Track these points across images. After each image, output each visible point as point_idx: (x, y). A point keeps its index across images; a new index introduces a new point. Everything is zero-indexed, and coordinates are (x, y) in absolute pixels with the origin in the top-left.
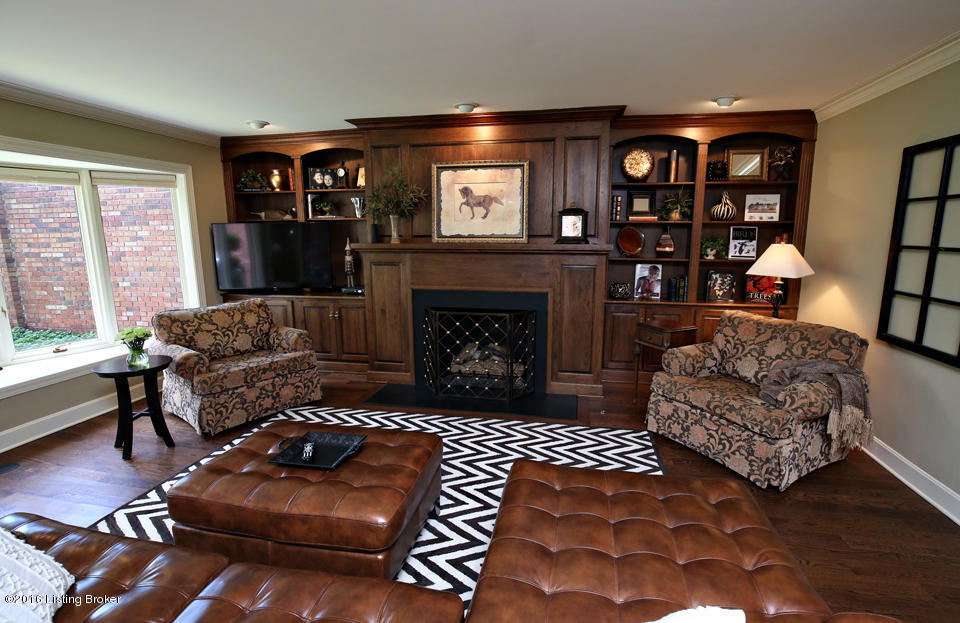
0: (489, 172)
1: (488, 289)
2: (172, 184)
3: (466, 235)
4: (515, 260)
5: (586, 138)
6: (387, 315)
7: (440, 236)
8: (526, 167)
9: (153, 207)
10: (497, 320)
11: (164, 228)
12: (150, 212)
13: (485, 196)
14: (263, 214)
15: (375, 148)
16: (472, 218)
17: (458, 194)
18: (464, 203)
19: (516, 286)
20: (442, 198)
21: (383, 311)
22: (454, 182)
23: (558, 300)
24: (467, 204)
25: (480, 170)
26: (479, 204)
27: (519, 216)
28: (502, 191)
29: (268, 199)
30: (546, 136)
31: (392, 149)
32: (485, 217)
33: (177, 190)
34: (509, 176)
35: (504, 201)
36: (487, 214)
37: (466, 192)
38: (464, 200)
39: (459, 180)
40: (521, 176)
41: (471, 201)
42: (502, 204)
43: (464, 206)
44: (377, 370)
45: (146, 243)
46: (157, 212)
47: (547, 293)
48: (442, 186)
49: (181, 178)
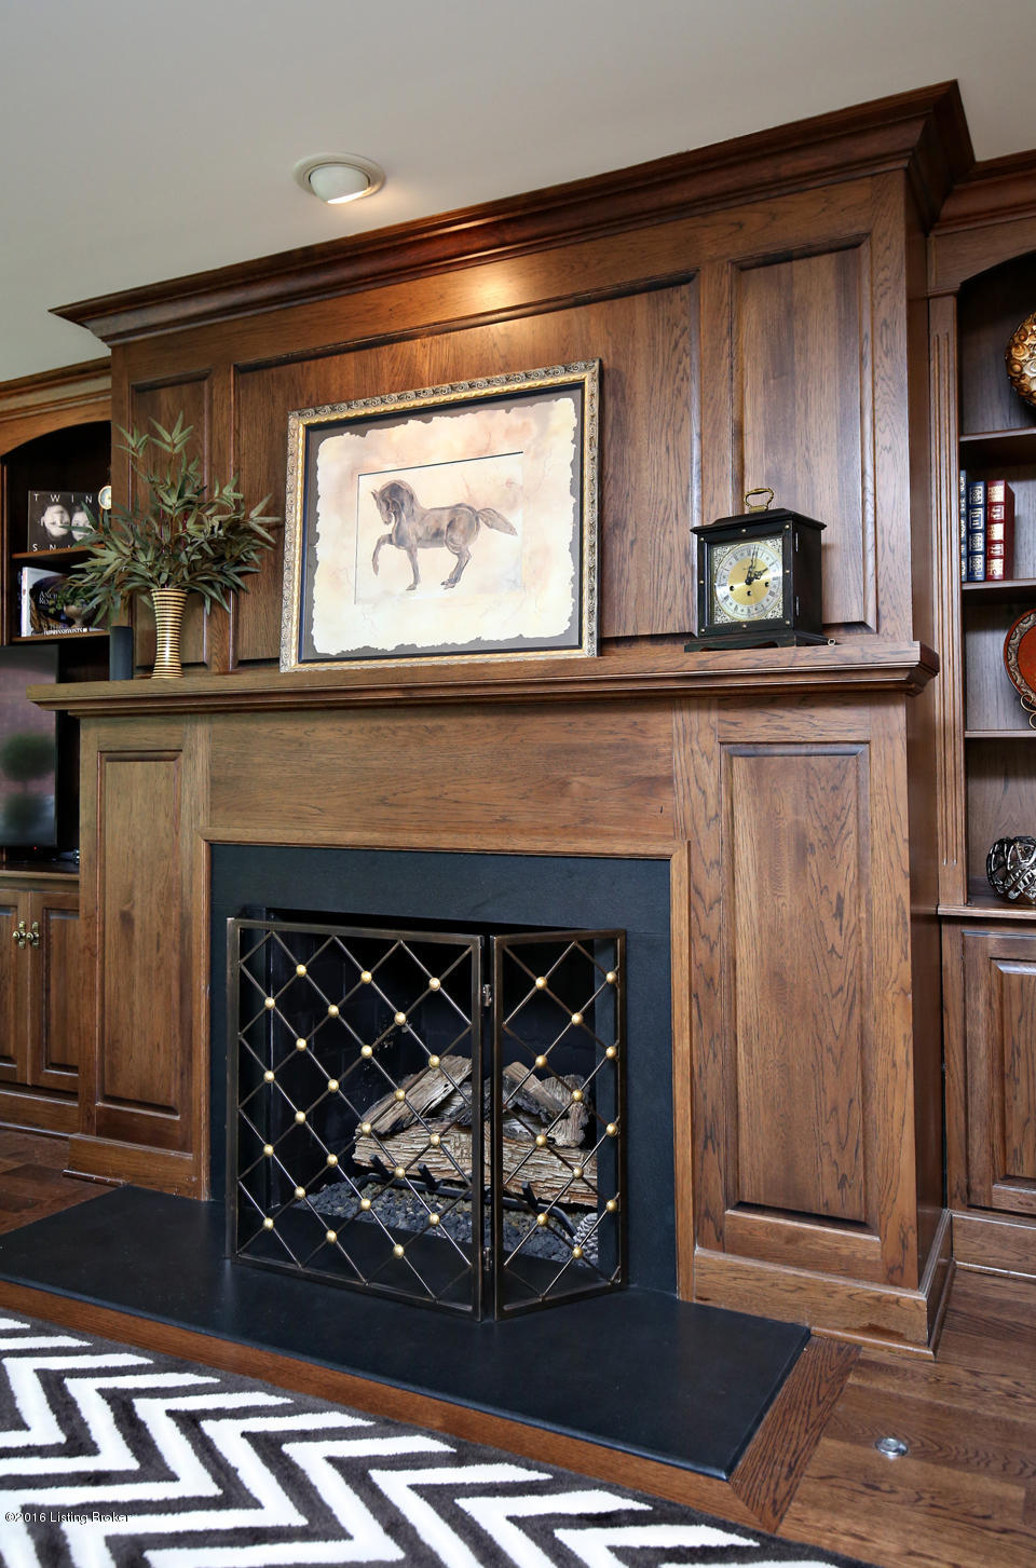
0: (468, 421)
1: (447, 841)
3: (390, 647)
4: (546, 730)
5: (809, 252)
6: (137, 935)
7: (307, 653)
8: (591, 387)
10: (438, 958)
13: (455, 509)
15: (139, 390)
16: (412, 588)
17: (370, 511)
18: (389, 539)
19: (547, 831)
20: (320, 527)
21: (127, 919)
22: (357, 472)
23: (712, 884)
24: (398, 539)
25: (440, 422)
26: (436, 537)
27: (567, 568)
28: (509, 483)
30: (664, 268)
31: (186, 389)
32: (454, 580)
34: (535, 428)
35: (515, 519)
36: (459, 569)
37: (394, 499)
38: (389, 529)
39: (375, 463)
40: (575, 422)
41: (409, 527)
42: (512, 530)
43: (387, 547)
44: (102, 1132)
47: (665, 861)
48: (321, 489)
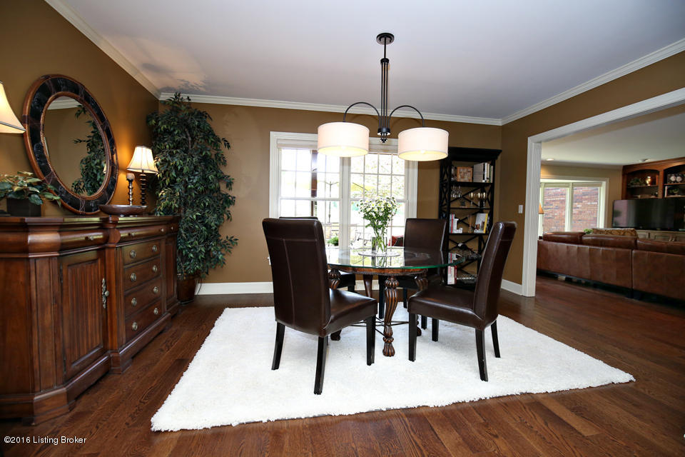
2: (600, 185)
9: (585, 195)
11: (589, 203)
12: (584, 197)
14: (639, 196)
29: (643, 190)
33: (602, 188)
45: (580, 210)
46: (587, 197)
49: (604, 183)
